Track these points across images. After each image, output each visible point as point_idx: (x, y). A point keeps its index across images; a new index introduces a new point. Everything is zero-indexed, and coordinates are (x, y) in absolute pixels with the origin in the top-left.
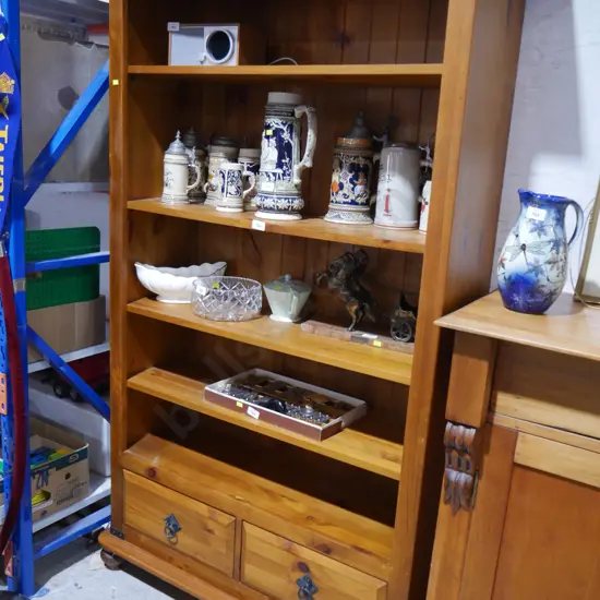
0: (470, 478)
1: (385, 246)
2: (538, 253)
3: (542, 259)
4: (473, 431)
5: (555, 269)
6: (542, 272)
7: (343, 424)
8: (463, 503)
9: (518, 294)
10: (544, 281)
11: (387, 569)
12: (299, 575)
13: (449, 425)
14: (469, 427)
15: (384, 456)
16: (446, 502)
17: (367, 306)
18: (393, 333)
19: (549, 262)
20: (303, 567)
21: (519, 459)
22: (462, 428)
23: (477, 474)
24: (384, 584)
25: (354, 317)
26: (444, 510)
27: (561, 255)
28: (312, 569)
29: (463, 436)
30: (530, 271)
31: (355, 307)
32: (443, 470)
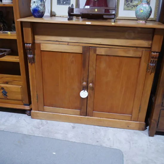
0: (33, 56)
1: (4, 6)
2: (38, 3)
3: (39, 4)
4: (31, 45)
5: (42, 7)
6: (39, 8)
7: (5, 54)
8: (33, 62)
9: (35, 13)
10: (40, 10)
11: (21, 83)
12: (2, 91)
13: (26, 44)
14: (30, 44)
15: (16, 58)
16: (29, 63)
17: (5, 24)
18: (13, 30)
19: (40, 5)
20: (3, 88)
21: (42, 49)
22: (28, 44)
23: (34, 55)
24: (21, 86)
25: (2, 28)
26: (29, 64)
27: (43, 3)
28: (5, 88)
29: (29, 46)
30: (36, 7)
31: (2, 25)
32: (27, 56)
